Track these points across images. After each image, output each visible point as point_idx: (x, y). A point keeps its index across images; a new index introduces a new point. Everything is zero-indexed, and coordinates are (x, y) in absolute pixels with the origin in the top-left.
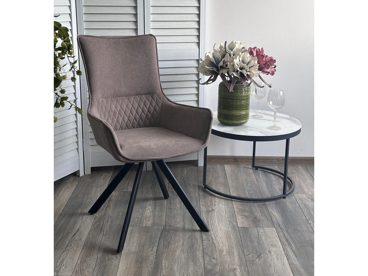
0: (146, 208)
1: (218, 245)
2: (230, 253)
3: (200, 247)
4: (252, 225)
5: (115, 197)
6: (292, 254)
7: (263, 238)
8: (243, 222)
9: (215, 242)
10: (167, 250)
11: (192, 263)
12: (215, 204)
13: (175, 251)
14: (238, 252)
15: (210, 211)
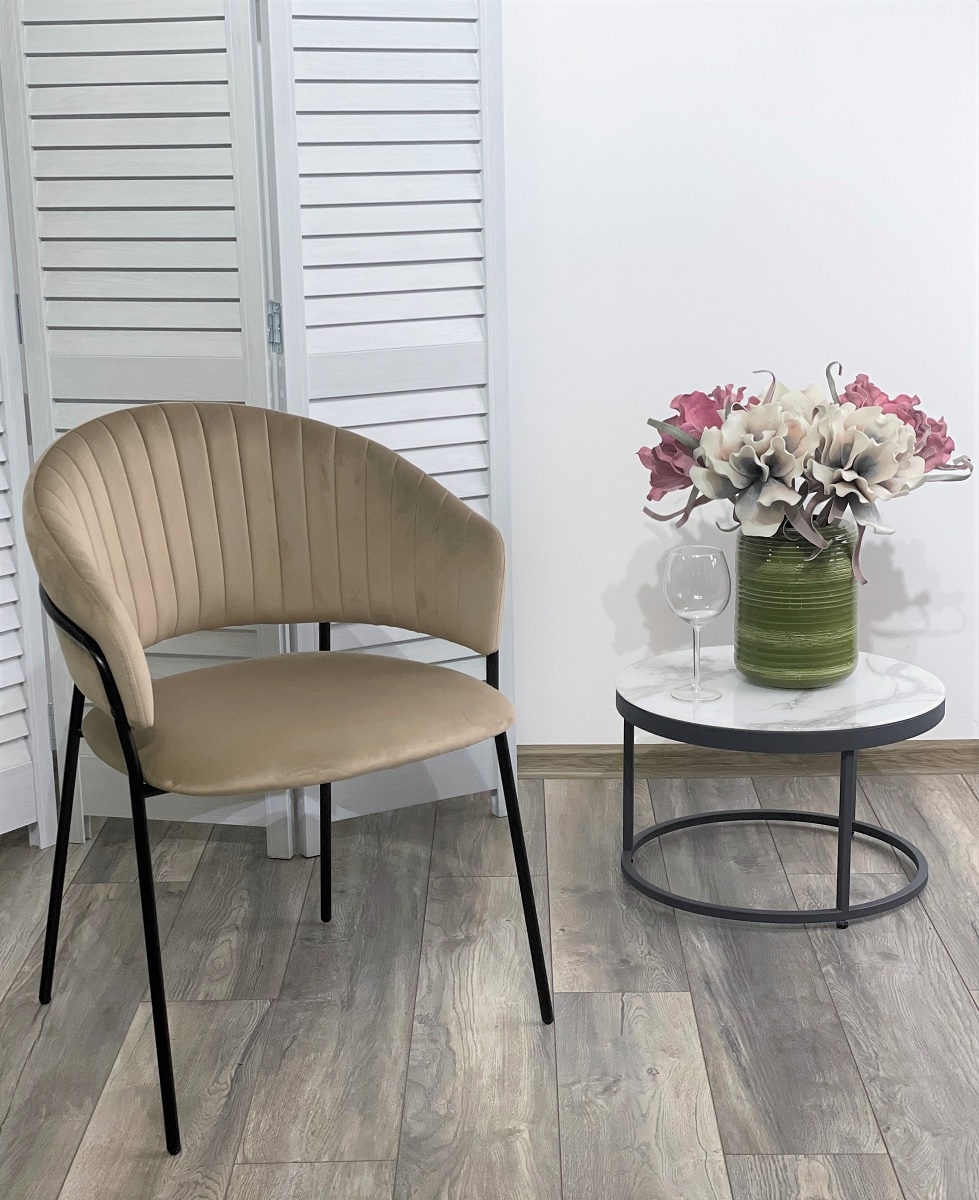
0: (216, 937)
1: (466, 1054)
2: (505, 1081)
3: (395, 1063)
4: (605, 985)
5: (105, 901)
6: (734, 1078)
7: (639, 1029)
8: (575, 975)
9: (456, 1045)
10: (271, 1077)
11: (358, 1119)
12: (481, 918)
13: (303, 1081)
14: (535, 1076)
15: (457, 943)
